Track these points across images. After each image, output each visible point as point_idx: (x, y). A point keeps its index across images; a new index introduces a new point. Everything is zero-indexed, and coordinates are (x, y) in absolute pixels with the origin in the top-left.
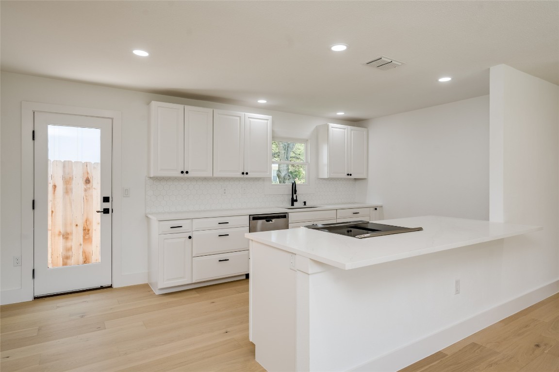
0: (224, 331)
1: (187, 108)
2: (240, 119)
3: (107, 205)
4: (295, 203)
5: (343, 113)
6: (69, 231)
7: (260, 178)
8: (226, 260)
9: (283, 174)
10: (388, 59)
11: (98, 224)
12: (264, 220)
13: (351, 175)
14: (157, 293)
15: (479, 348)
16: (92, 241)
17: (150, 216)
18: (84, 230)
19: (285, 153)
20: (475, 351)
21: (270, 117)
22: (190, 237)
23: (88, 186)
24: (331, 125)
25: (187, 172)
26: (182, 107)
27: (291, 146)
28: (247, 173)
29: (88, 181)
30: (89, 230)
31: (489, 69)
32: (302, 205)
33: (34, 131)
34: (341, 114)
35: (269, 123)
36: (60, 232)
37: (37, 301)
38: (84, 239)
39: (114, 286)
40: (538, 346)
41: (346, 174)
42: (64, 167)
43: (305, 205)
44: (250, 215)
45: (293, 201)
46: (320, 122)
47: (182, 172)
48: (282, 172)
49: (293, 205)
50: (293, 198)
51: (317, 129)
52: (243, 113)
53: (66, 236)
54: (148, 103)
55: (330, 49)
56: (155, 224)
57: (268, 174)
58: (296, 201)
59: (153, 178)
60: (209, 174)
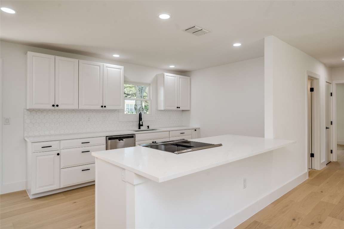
0: (79, 226)
1: (57, 57)
2: (100, 67)
4: (141, 127)
5: (174, 66)
7: (116, 110)
8: (88, 170)
9: (138, 107)
10: (199, 27)
12: (117, 140)
13: (179, 108)
14: (31, 197)
15: (259, 224)
17: (26, 139)
19: (139, 93)
20: (256, 227)
21: (122, 67)
22: (58, 154)
24: (166, 74)
25: (57, 106)
26: (53, 57)
27: (144, 89)
28: (105, 107)
31: (264, 39)
32: (146, 129)
34: (172, 67)
35: (122, 71)
40: (294, 220)
41: (176, 107)
43: (148, 128)
44: (106, 137)
45: (140, 126)
47: (53, 106)
48: (138, 106)
49: (139, 128)
50: (139, 124)
51: (157, 77)
52: (102, 64)
54: (26, 54)
55: (158, 17)
56: (29, 145)
57: (121, 107)
58: (142, 125)
59: (31, 110)
60: (75, 107)
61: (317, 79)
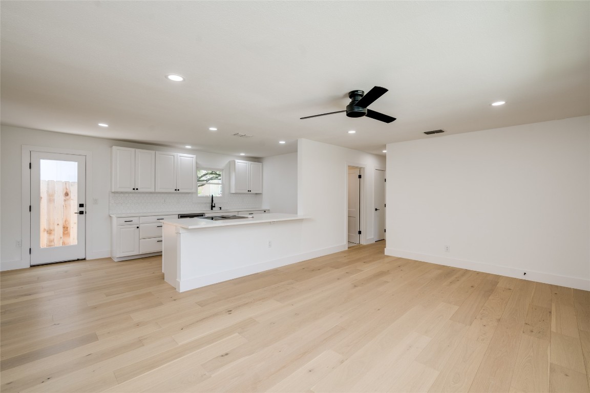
1: (137, 150)
2: (174, 157)
3: (82, 209)
6: (52, 228)
7: (189, 193)
11: (75, 223)
13: (250, 191)
14: (116, 260)
16: (70, 235)
17: (112, 216)
18: (64, 227)
21: (194, 156)
22: (138, 227)
23: (67, 197)
24: (237, 161)
25: (137, 189)
26: (133, 149)
29: (67, 194)
30: (67, 228)
31: (297, 140)
33: (30, 164)
34: (243, 154)
35: (194, 160)
36: (45, 229)
37: (32, 268)
38: (64, 234)
39: (87, 259)
41: (247, 191)
42: (48, 184)
43: (221, 209)
44: (179, 215)
45: (212, 207)
46: (231, 159)
47: (134, 189)
49: (212, 209)
50: (212, 205)
51: (229, 163)
52: (176, 154)
53: (50, 232)
54: (111, 147)
56: (115, 220)
58: (214, 207)
59: (114, 193)
60: (152, 190)
61: (364, 168)
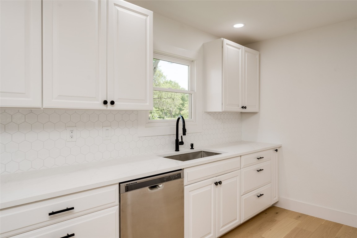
4: (180, 146)
12: (147, 189)
13: (245, 108)
21: (149, 13)
24: (226, 42)
28: (112, 103)
32: (189, 149)
34: (239, 26)
35: (149, 20)
41: (240, 107)
43: (192, 148)
44: (120, 183)
45: (178, 144)
49: (177, 149)
50: (177, 140)
57: (147, 104)
58: (182, 143)
